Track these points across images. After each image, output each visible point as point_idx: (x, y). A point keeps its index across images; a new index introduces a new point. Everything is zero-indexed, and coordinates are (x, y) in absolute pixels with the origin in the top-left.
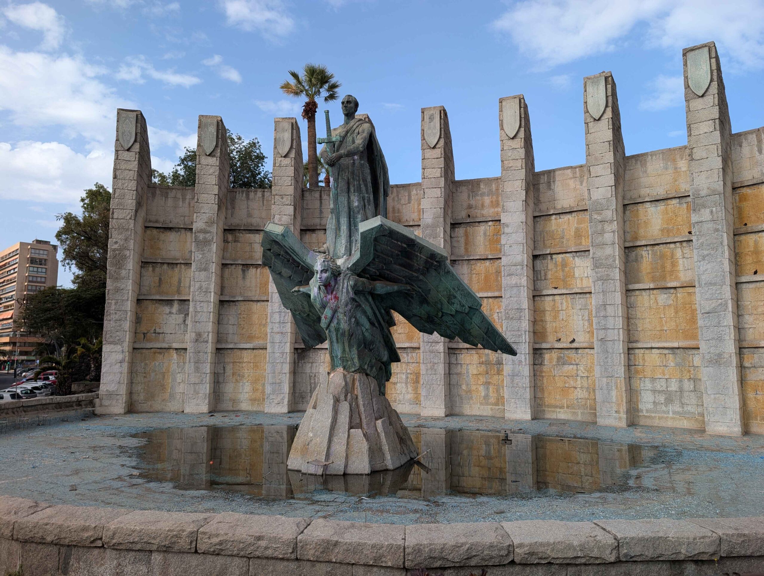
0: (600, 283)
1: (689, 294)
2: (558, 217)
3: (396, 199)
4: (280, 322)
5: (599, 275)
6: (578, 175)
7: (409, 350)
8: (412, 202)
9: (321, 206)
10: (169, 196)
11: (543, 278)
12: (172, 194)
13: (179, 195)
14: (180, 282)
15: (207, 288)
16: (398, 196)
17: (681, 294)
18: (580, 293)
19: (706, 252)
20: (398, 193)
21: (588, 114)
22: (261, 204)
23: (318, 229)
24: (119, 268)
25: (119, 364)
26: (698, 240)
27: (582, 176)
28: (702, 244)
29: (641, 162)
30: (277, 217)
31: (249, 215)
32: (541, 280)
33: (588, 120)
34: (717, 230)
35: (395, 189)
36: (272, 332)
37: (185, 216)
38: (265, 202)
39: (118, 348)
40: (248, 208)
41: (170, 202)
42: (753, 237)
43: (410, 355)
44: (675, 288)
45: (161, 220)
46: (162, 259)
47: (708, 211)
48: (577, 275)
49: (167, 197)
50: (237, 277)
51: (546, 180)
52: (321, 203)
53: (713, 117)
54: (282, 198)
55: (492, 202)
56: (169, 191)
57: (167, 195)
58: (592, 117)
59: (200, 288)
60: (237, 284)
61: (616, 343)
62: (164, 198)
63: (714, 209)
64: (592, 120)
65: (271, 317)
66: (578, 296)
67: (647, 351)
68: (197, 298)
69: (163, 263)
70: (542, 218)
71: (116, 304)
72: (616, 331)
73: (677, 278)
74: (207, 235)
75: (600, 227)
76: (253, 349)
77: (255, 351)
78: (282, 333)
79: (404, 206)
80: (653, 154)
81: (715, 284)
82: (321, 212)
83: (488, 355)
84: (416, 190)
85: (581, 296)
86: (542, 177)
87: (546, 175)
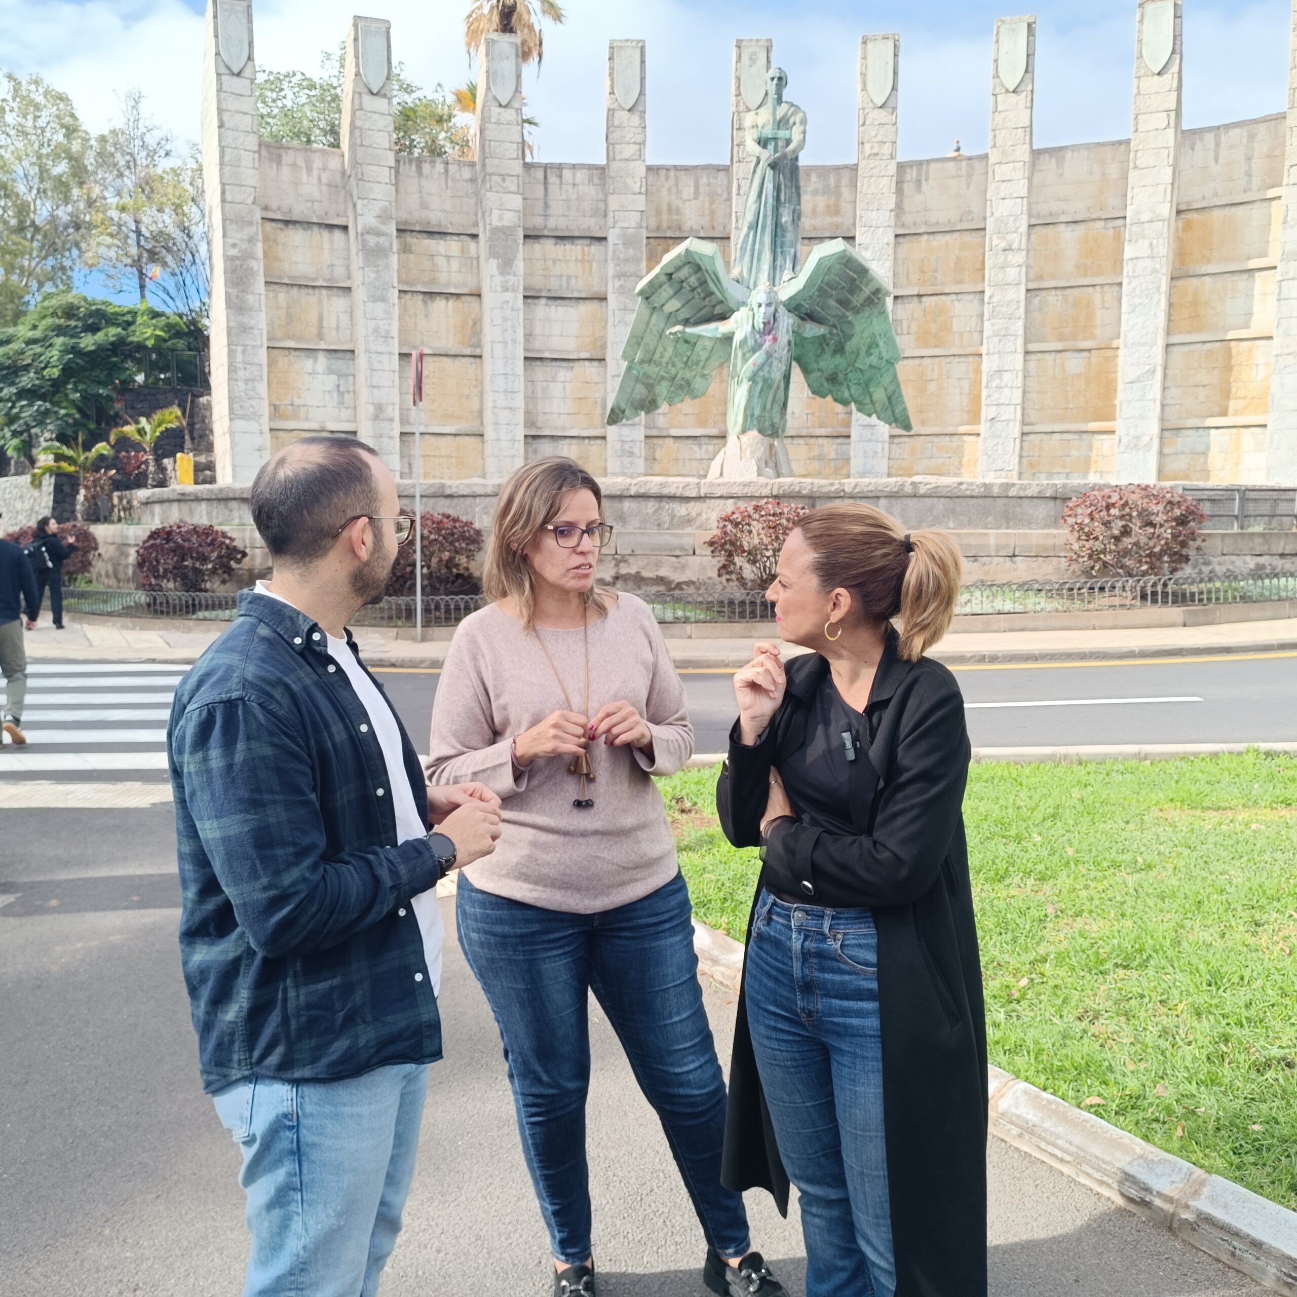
0: (996, 339)
1: (1107, 359)
2: (931, 237)
3: (674, 190)
4: (506, 391)
5: (996, 328)
6: (964, 172)
7: (703, 440)
8: (701, 197)
9: (546, 195)
10: (283, 162)
11: (905, 331)
12: (288, 158)
13: (301, 162)
14: (321, 319)
15: (388, 331)
16: (677, 184)
17: (1095, 357)
18: (960, 356)
19: (1137, 301)
20: (677, 179)
21: (997, 80)
22: (444, 186)
23: (544, 236)
24: (243, 291)
25: (258, 453)
26: (1129, 283)
27: (969, 175)
28: (1134, 289)
29: (1057, 159)
30: (496, 213)
31: (424, 206)
32: (902, 334)
33: (998, 91)
34: (1155, 271)
35: (672, 173)
36: (495, 407)
37: (313, 201)
38: (450, 182)
39: (253, 426)
40: (420, 192)
41: (286, 172)
42: (1194, 281)
43: (704, 447)
44: (1089, 350)
45: (274, 206)
46: (290, 277)
47: (1147, 242)
48: (955, 328)
49: (279, 163)
50: (416, 315)
51: (914, 176)
52: (546, 189)
53: (1166, 106)
54: (504, 180)
55: (828, 206)
56: (282, 152)
57: (280, 160)
58: (1003, 86)
59: (376, 330)
60: (416, 326)
61: (1011, 424)
62: (275, 165)
63: (1155, 242)
64: (1003, 91)
65: (492, 382)
66: (957, 359)
67: (1048, 437)
68: (373, 347)
69: (292, 285)
70: (908, 238)
71: (244, 352)
72: (1012, 407)
73: (1092, 337)
74: (382, 240)
75: (1001, 259)
76: (455, 435)
77: (458, 438)
78: (510, 409)
79: (687, 203)
80: (1075, 148)
81: (1144, 344)
82: (546, 206)
83: (822, 445)
84: (708, 177)
85: (962, 359)
86: (908, 170)
87: (915, 169)
